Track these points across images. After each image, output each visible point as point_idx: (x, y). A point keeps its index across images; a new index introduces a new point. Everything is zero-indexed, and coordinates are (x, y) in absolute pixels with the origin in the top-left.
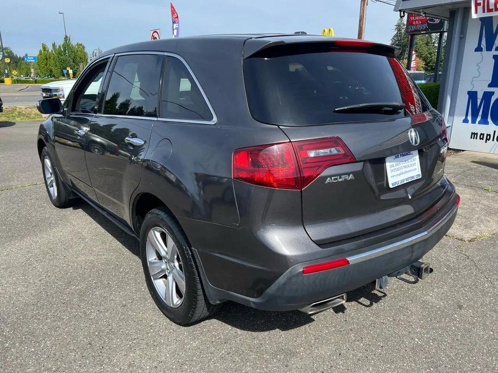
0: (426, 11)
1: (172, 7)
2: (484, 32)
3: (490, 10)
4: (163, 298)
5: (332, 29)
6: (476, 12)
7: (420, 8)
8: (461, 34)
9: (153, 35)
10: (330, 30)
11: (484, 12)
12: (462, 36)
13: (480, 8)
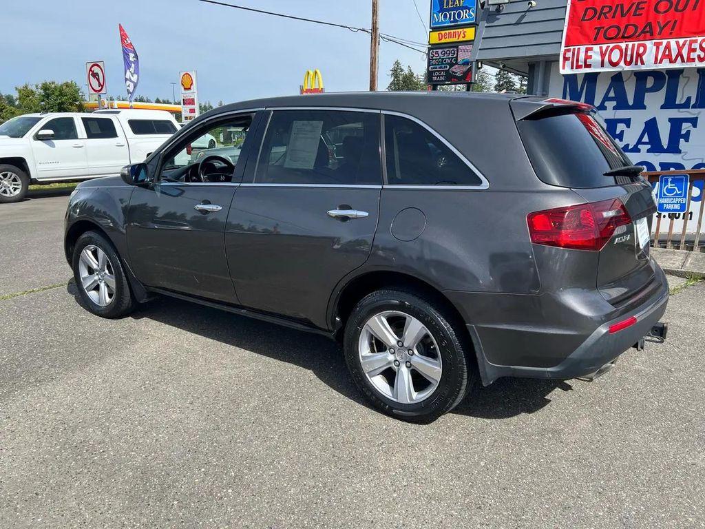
0: (506, 63)
1: (121, 29)
2: (568, 90)
3: (579, 67)
4: (389, 397)
5: (318, 71)
6: (564, 68)
7: (500, 59)
8: (543, 91)
9: (90, 70)
10: (316, 73)
11: (572, 68)
12: (544, 93)
13: (568, 63)
